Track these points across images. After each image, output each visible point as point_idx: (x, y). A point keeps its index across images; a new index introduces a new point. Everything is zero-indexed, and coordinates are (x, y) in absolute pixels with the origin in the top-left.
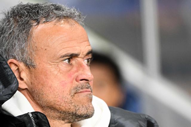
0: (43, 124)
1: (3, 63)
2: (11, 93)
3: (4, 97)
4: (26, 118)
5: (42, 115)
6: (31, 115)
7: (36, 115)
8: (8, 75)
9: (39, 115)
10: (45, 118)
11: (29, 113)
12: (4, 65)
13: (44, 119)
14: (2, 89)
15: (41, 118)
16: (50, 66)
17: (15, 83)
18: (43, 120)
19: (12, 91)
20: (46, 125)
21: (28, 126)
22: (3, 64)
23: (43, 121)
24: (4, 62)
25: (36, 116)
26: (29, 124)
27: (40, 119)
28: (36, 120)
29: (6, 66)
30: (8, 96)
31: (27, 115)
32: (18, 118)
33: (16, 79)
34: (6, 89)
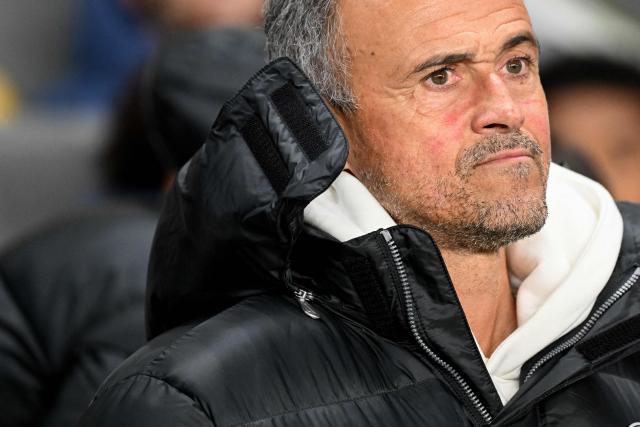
0: (424, 261)
1: (302, 87)
2: (326, 173)
3: (309, 186)
4: (373, 246)
5: (419, 234)
6: (387, 236)
7: (401, 234)
8: (319, 123)
9: (410, 233)
10: (429, 241)
11: (381, 230)
12: (306, 93)
13: (428, 247)
14: (303, 162)
15: (419, 243)
16: (391, 100)
17: (339, 146)
18: (424, 249)
19: (330, 167)
20: (433, 262)
21: (381, 268)
22: (303, 91)
23: (425, 252)
24: (306, 85)
25: (402, 238)
26: (385, 263)
27: (417, 246)
28: (402, 249)
29: (311, 97)
30: (320, 183)
31: (376, 235)
32: (349, 245)
33: (340, 134)
34: (313, 163)
